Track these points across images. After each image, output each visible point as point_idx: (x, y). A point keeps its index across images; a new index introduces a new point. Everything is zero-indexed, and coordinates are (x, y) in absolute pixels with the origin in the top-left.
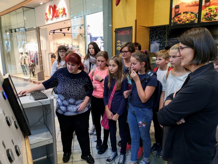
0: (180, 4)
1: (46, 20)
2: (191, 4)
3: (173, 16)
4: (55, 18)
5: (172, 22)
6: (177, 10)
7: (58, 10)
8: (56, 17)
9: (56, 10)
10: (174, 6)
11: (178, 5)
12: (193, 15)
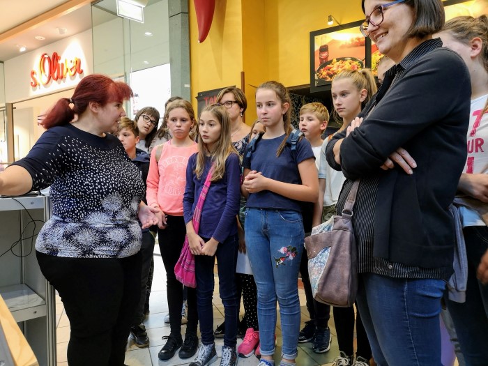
0: (329, 43)
1: (31, 87)
2: (351, 43)
3: (317, 66)
4: (54, 81)
5: (316, 78)
6: (324, 55)
7: (63, 65)
8: (57, 79)
9: (58, 65)
10: (317, 48)
11: (325, 45)
12: (355, 63)
